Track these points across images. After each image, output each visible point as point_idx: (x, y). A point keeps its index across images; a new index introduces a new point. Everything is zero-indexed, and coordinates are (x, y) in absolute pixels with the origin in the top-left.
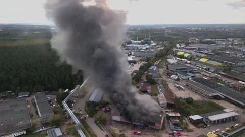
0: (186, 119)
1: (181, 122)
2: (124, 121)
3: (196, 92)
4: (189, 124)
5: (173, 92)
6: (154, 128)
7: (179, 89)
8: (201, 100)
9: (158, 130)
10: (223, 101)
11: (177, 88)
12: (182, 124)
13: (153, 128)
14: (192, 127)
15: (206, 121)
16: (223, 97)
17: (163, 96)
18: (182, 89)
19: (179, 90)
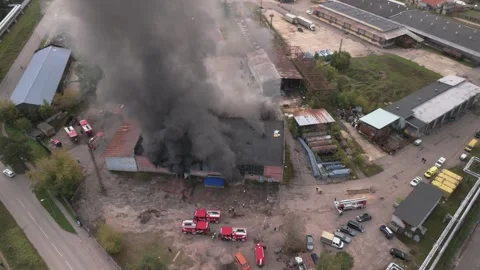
0: (347, 125)
1: (338, 138)
2: (152, 169)
3: (345, 31)
4: (361, 142)
5: (284, 36)
6: (261, 179)
7: (299, 25)
8: (365, 54)
9: (275, 186)
10: (420, 51)
11: (293, 23)
12: (344, 148)
13: (256, 182)
14: (373, 154)
15: (407, 126)
16: (420, 40)
17: (265, 56)
18: (307, 27)
19: (300, 30)
